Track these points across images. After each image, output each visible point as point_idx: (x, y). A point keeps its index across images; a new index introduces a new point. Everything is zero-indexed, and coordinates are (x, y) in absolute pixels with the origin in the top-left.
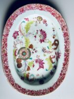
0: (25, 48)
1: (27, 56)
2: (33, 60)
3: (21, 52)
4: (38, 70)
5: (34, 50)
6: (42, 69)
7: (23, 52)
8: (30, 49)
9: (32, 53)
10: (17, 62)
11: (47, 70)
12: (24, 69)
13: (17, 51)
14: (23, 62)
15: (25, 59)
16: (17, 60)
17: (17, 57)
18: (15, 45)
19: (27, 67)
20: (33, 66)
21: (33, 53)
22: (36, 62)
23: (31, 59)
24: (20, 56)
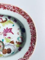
4: (13, 34)
6: (12, 30)
11: (13, 25)
12: (12, 47)
14: (6, 48)
16: (4, 53)
19: (11, 44)
20: (10, 38)
23: (3, 40)
24: (1, 51)
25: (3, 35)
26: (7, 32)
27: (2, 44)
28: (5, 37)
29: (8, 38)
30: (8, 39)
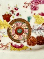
0: (8, 29)
1: (24, 26)
2: (31, 15)
3: (16, 37)
5: (13, 12)
7: (17, 33)
8: (12, 19)
9: (19, 17)
10: (33, 45)
13: (14, 43)
14: (34, 35)
15: (30, 29)
16: (30, 45)
17: (25, 44)
18: (3, 46)
21: (18, 15)
22: (35, 9)
24: (24, 40)
25: (29, 8)
26: (38, 3)
27: (26, 27)
28: (34, 12)
29: (40, 14)
30: (41, 16)
